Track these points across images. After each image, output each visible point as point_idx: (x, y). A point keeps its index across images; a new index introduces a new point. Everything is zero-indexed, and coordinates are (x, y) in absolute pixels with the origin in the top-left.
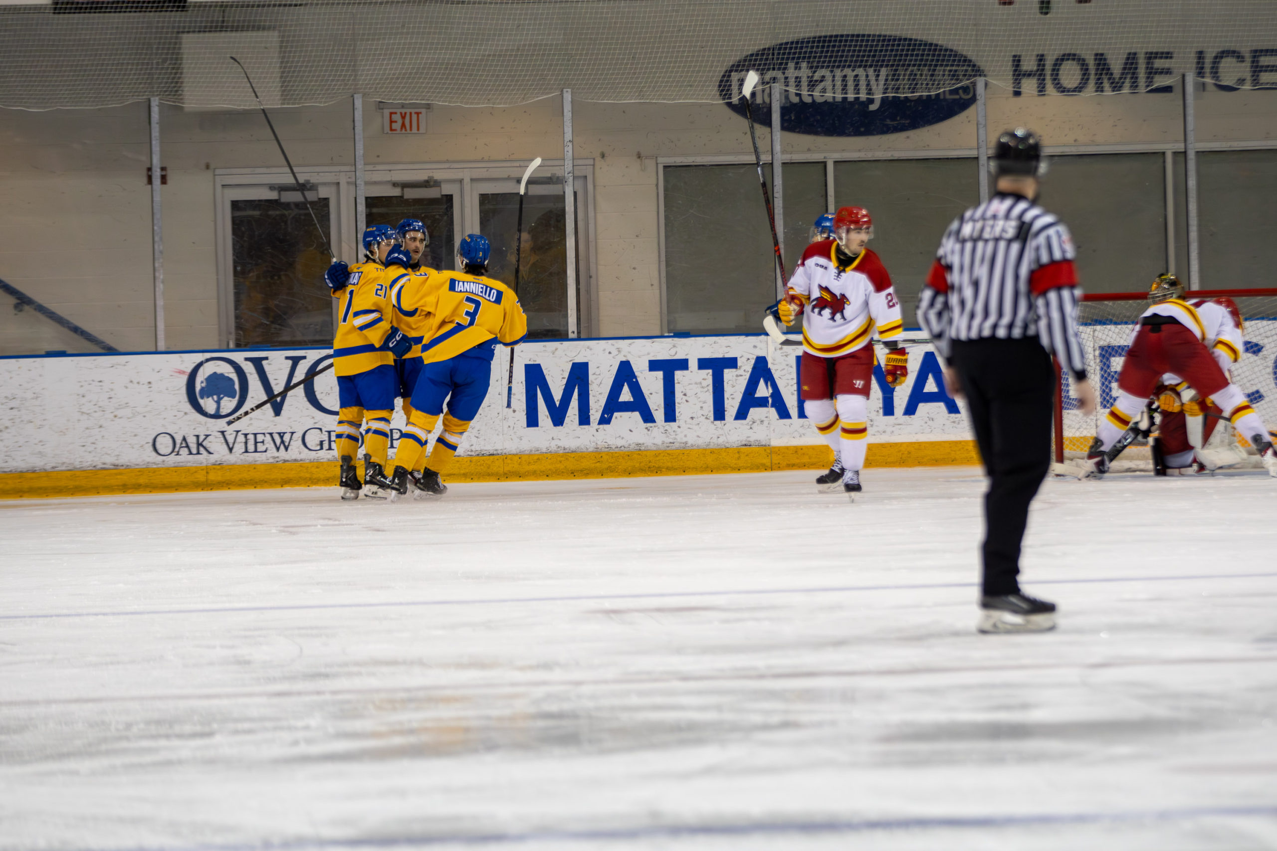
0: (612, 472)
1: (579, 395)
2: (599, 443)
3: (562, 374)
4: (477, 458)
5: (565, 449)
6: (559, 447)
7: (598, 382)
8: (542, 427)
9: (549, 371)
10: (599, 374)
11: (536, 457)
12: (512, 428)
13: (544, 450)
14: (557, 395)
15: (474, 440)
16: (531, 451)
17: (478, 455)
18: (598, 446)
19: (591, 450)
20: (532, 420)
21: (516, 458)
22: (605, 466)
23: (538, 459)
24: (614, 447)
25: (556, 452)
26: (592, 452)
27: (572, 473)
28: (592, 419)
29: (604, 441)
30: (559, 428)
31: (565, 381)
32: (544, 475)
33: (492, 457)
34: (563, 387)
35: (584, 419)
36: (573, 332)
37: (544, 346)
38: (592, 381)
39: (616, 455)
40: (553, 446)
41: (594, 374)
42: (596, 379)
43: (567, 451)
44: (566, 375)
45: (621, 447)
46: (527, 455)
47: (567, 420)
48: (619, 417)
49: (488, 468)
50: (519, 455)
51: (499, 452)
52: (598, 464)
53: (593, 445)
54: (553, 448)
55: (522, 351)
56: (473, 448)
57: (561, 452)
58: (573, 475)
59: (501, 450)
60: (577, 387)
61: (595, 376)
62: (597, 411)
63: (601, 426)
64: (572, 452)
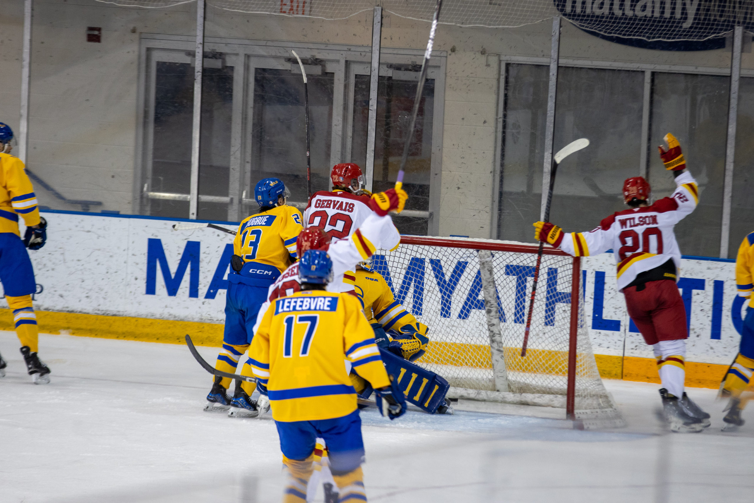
0: (211, 341)
1: (192, 270)
2: (204, 314)
3: (178, 251)
4: (102, 317)
5: (175, 317)
6: (170, 315)
7: (207, 260)
8: (158, 295)
9: (167, 246)
10: (209, 254)
11: (150, 322)
12: (133, 293)
13: (158, 316)
14: (173, 268)
15: (102, 301)
16: (147, 315)
17: (103, 314)
18: (203, 318)
19: (196, 320)
20: (151, 289)
21: (133, 320)
22: (205, 335)
23: (152, 323)
24: (215, 320)
25: (167, 319)
26: (197, 322)
27: (178, 339)
28: (200, 292)
29: (208, 313)
30: (172, 298)
31: (180, 257)
32: (154, 338)
33: (114, 318)
34: (179, 262)
35: (194, 292)
36: (193, 214)
37: (165, 224)
38: (202, 259)
39: (216, 327)
40: (166, 313)
41: (204, 253)
42: (206, 257)
43: (176, 319)
44: (182, 251)
45: (221, 320)
46: (142, 318)
47: (179, 291)
48: (222, 294)
49: (110, 326)
50: (136, 318)
51: (121, 313)
52: (200, 334)
53: (199, 315)
54: (166, 315)
55: (147, 226)
56: (101, 308)
57: (172, 319)
58: (178, 341)
59: (123, 312)
60: (189, 263)
61: (205, 254)
62: (205, 286)
63: (207, 300)
64: (181, 320)
